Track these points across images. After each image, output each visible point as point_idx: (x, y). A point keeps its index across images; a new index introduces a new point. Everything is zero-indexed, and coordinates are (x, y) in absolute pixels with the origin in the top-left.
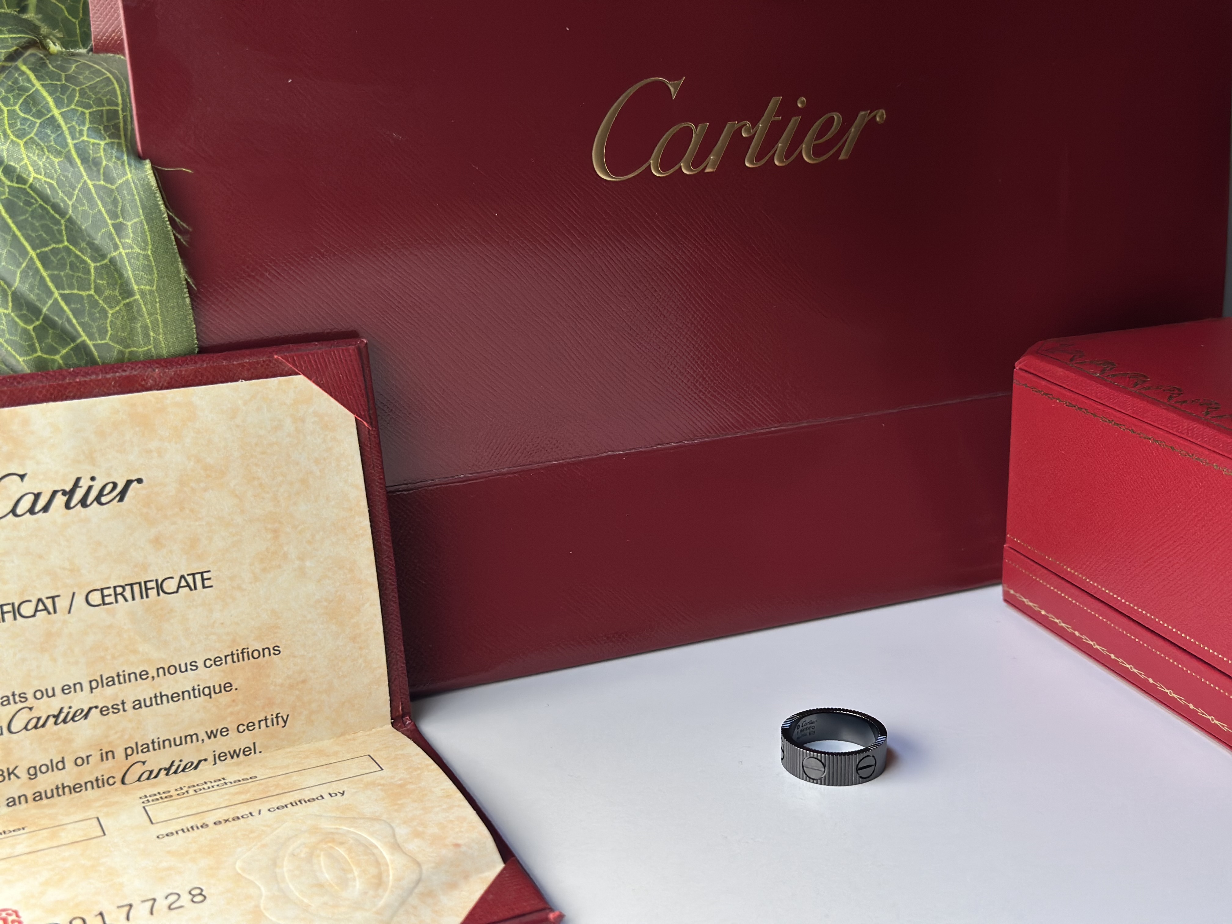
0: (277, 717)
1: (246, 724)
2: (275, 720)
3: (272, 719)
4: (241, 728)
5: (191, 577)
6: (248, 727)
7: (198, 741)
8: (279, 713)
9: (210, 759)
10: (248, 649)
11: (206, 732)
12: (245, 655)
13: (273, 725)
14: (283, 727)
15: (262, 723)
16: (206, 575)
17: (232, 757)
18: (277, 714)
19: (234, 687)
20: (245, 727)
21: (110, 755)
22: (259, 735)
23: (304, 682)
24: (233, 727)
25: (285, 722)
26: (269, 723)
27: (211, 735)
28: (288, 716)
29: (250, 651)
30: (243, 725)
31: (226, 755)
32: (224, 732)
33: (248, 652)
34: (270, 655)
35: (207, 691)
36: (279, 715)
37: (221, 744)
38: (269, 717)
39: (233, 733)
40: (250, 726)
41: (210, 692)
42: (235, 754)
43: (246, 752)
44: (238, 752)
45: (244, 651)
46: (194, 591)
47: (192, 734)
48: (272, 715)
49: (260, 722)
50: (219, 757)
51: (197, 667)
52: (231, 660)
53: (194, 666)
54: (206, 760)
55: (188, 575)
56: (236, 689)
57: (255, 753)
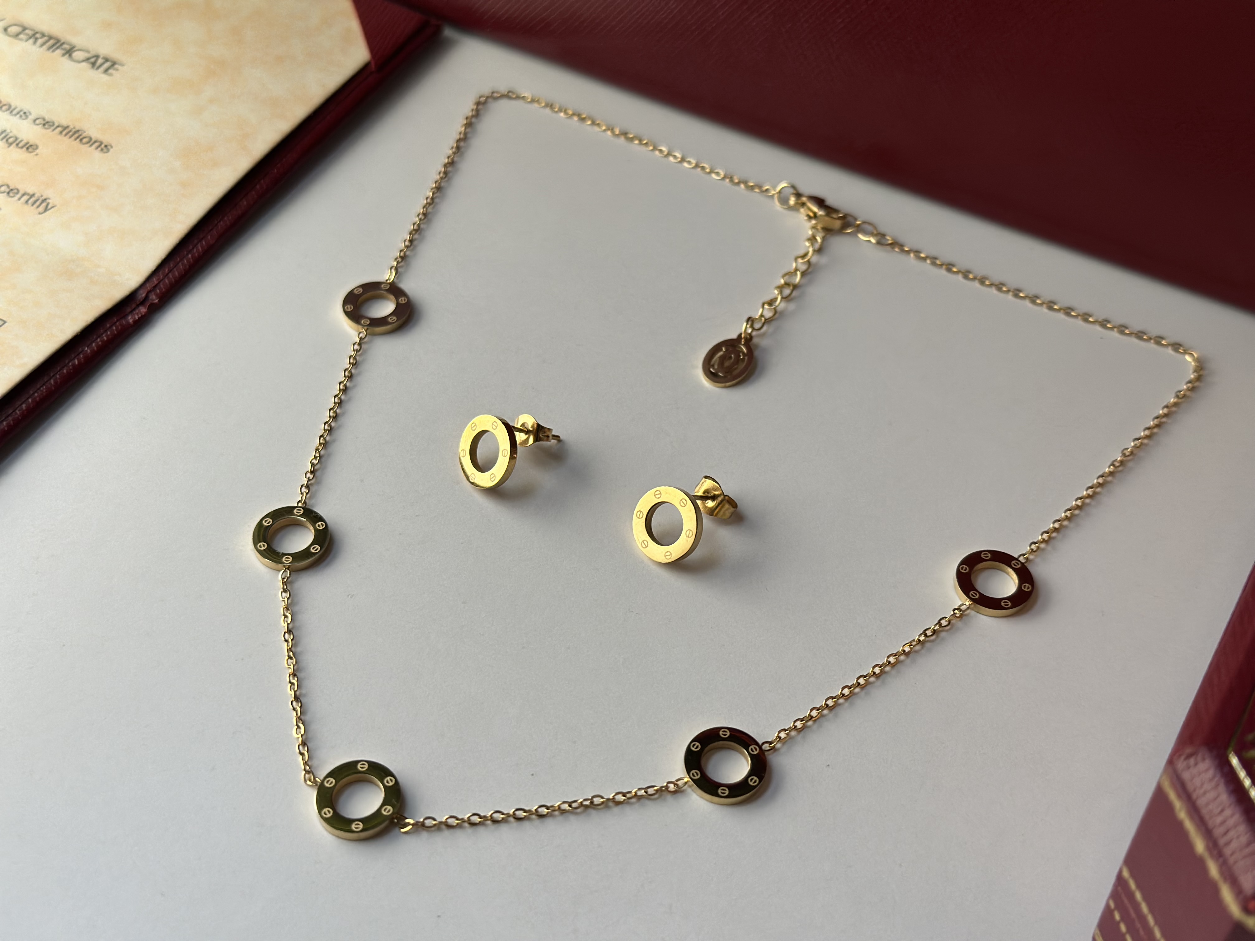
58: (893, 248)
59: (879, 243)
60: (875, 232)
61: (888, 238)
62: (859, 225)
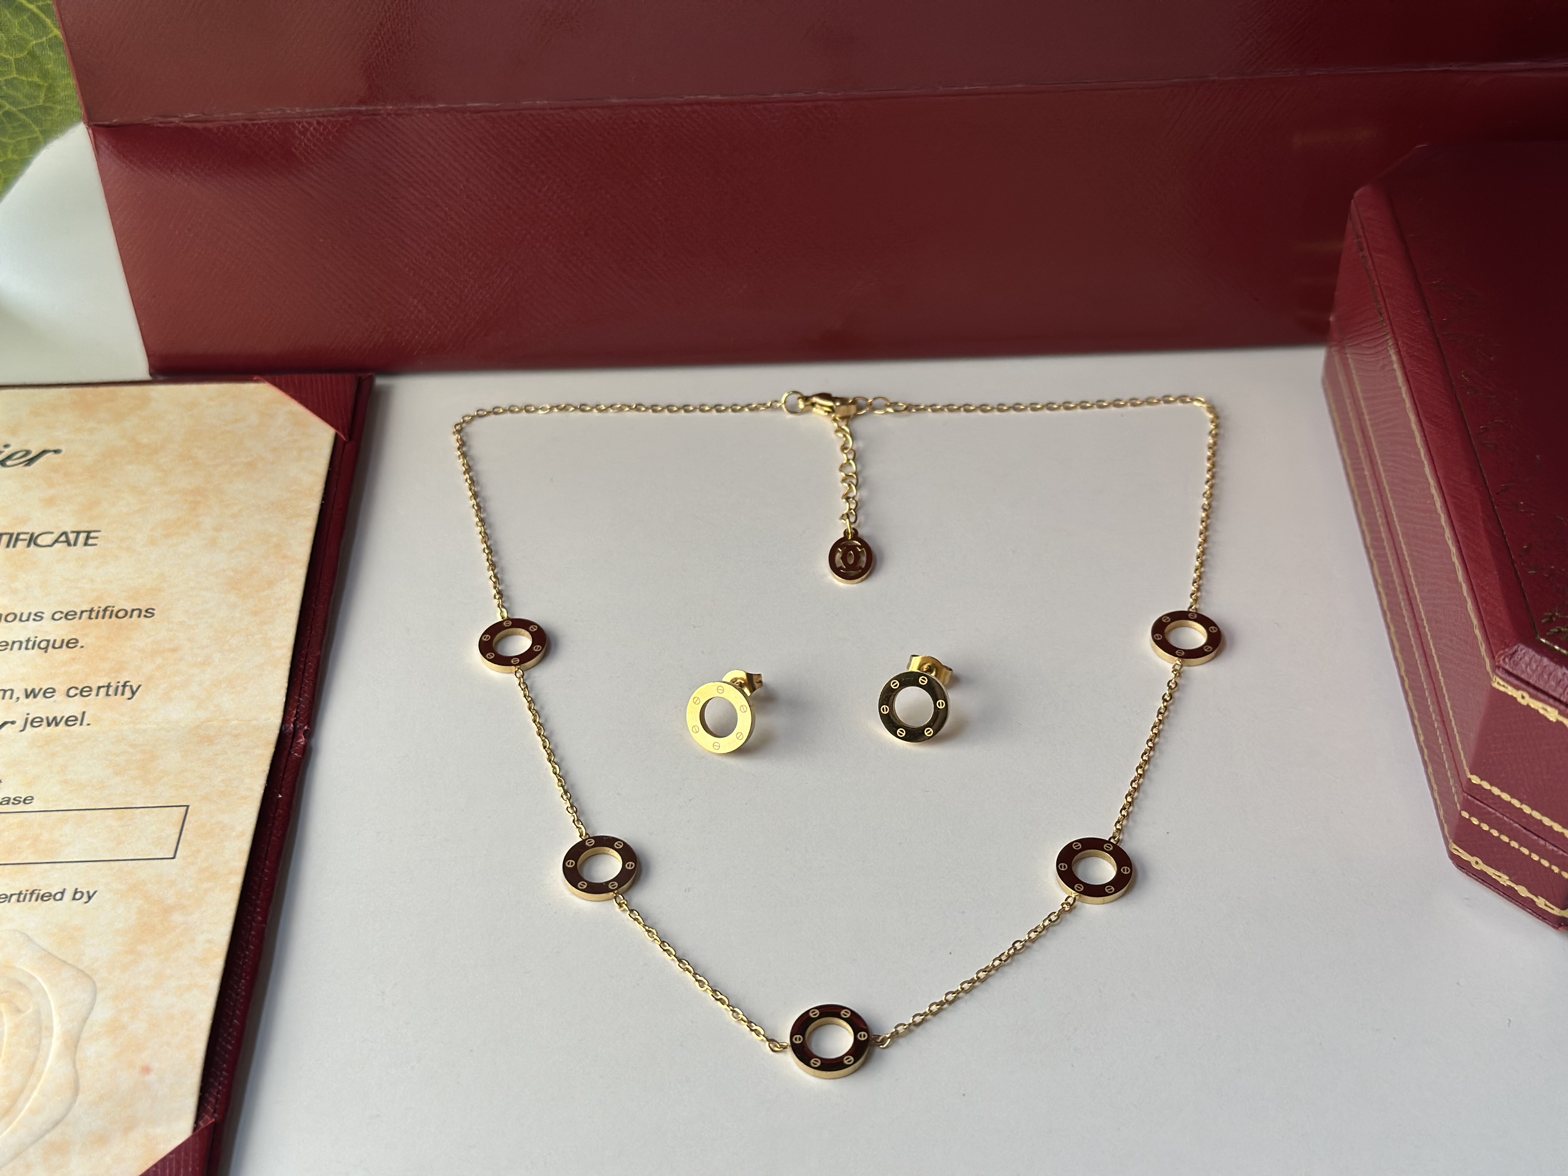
0: (124, 686)
1: (80, 688)
2: (120, 689)
3: (118, 687)
4: (72, 692)
5: (75, 534)
6: (82, 691)
7: (11, 698)
8: (128, 682)
9: (20, 723)
10: (113, 607)
11: (26, 690)
12: (108, 613)
13: (116, 694)
14: (129, 699)
15: (102, 689)
16: (92, 535)
17: (49, 725)
18: (126, 682)
19: (79, 645)
20: (78, 692)
22: (92, 705)
23: (174, 650)
24: (61, 689)
25: (133, 693)
26: (111, 691)
27: (31, 694)
28: (139, 686)
29: (116, 609)
30: (77, 688)
31: (42, 720)
32: (48, 693)
33: (112, 611)
34: (139, 616)
35: (43, 645)
36: (128, 684)
37: (40, 708)
38: (114, 684)
39: (59, 697)
40: (84, 692)
41: (46, 646)
42: (53, 722)
43: (69, 721)
44: (58, 721)
45: (108, 609)
46: (72, 548)
47: (7, 689)
48: (119, 682)
49: (99, 688)
50: (33, 721)
51: (42, 618)
52: (88, 616)
53: (39, 616)
54: (13, 723)
55: (73, 532)
56: (82, 647)
57: (81, 724)
58: (910, 411)
59: (896, 411)
60: (888, 404)
61: (900, 404)
62: (871, 404)
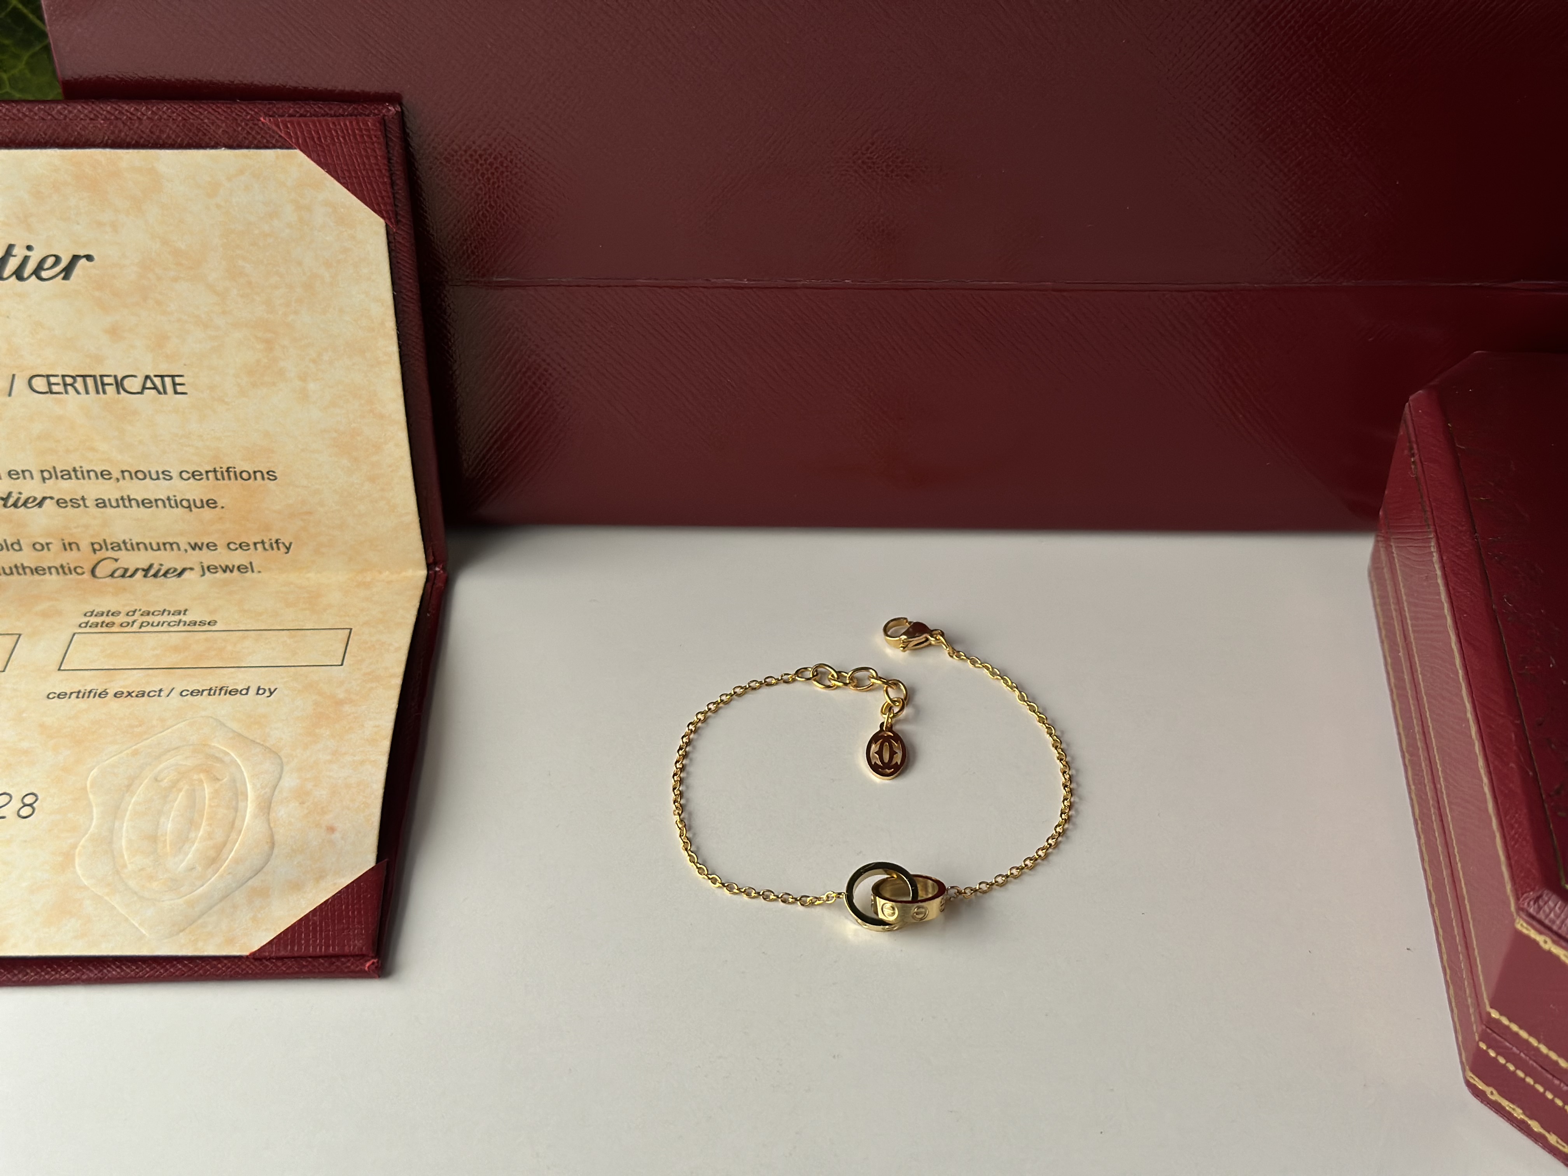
0: (277, 543)
1: (238, 543)
2: (275, 545)
3: (271, 543)
4: (232, 546)
5: (159, 379)
7: (179, 550)
9: (197, 569)
10: (234, 468)
11: (189, 543)
12: (232, 474)
13: (272, 549)
14: (286, 553)
15: (258, 545)
17: (225, 572)
18: (277, 540)
19: (219, 505)
20: (237, 546)
21: (74, 546)
22: (255, 556)
23: (310, 513)
24: (221, 543)
25: (288, 549)
26: (267, 547)
27: (196, 547)
28: (291, 542)
29: (238, 471)
30: (235, 543)
31: (216, 568)
32: (211, 546)
33: (235, 472)
34: (263, 478)
35: (185, 503)
38: (267, 541)
39: (222, 550)
40: (243, 546)
41: (190, 506)
42: (228, 569)
43: (241, 569)
44: (231, 568)
45: (230, 469)
46: (163, 396)
47: (171, 542)
48: (270, 540)
49: (255, 544)
50: (208, 569)
51: (171, 478)
52: (214, 477)
53: (167, 475)
54: (192, 569)
55: (156, 376)
56: (222, 507)
57: (253, 572)
